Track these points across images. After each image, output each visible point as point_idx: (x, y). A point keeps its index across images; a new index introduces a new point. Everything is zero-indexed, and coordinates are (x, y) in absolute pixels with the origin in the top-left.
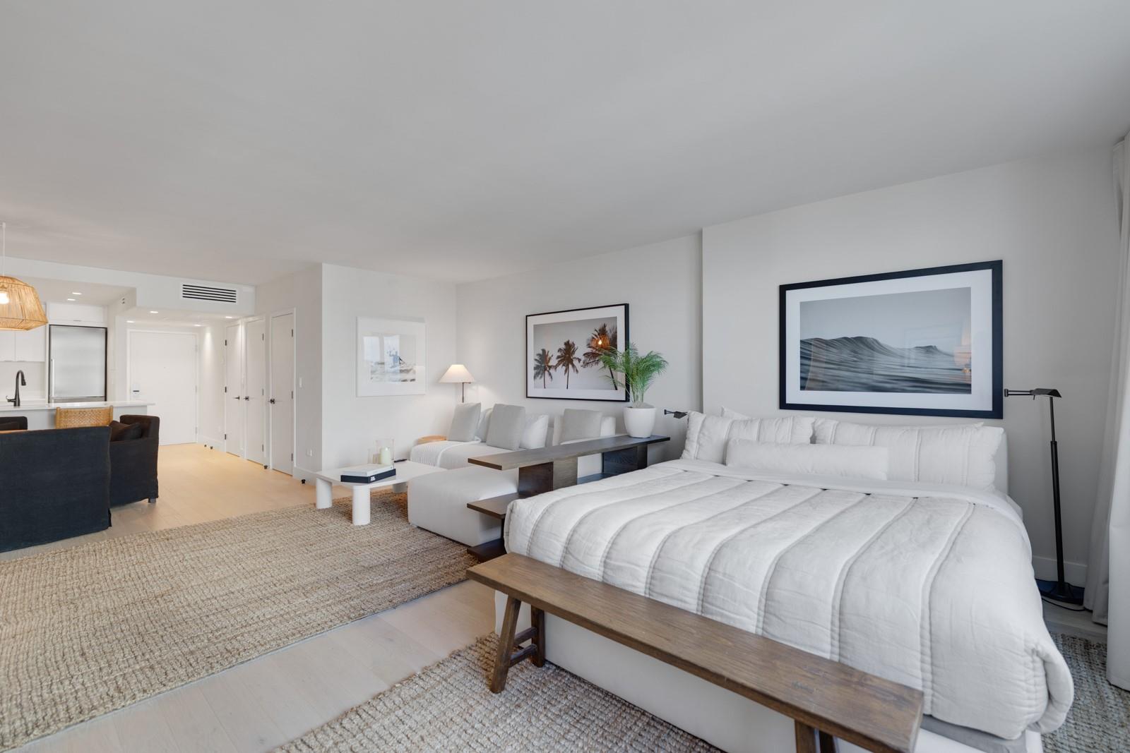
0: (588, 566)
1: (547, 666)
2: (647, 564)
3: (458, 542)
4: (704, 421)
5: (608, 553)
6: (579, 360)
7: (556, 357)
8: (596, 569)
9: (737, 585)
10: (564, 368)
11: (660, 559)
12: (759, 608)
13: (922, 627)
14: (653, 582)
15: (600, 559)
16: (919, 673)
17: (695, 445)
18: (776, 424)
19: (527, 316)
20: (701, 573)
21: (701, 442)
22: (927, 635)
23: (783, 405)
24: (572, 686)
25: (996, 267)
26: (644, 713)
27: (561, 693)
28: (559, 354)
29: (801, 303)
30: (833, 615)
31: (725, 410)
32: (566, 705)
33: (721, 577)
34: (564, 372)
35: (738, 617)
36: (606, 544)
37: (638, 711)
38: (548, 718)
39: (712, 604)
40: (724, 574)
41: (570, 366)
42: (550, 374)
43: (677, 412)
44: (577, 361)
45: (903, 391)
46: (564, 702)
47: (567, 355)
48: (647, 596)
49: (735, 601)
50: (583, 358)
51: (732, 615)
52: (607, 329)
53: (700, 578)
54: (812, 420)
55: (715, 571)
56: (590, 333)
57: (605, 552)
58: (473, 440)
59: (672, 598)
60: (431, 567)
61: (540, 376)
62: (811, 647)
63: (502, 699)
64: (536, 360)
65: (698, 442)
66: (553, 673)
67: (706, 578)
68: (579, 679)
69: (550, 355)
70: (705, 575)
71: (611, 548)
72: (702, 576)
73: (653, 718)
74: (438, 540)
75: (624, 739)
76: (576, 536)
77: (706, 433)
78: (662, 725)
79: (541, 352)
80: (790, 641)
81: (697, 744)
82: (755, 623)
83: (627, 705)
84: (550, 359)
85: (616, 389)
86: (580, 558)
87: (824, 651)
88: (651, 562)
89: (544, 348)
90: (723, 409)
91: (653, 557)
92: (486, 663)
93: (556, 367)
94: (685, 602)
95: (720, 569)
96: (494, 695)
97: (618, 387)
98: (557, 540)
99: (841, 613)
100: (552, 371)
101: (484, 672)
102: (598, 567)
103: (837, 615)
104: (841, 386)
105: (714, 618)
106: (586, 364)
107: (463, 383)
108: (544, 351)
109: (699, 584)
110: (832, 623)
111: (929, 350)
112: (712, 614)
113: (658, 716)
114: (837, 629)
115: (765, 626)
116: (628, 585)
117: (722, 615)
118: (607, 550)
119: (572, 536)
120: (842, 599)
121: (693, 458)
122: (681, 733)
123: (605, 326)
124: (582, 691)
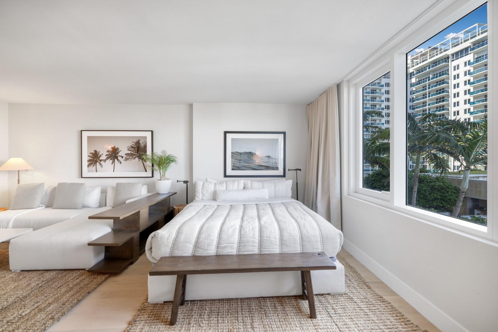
0: (210, 250)
1: (186, 303)
2: (237, 242)
3: (70, 270)
4: (203, 184)
5: (218, 242)
6: (122, 157)
7: (105, 155)
8: (213, 251)
9: (272, 239)
10: (111, 161)
11: (242, 239)
12: (279, 245)
13: (320, 235)
14: (241, 248)
15: (215, 246)
16: (320, 248)
17: (201, 194)
18: (232, 183)
19: (81, 131)
20: (258, 239)
21: (203, 193)
22: (321, 237)
23: (225, 176)
24: (204, 305)
25: (284, 133)
26: (237, 299)
27: (202, 309)
28: (108, 153)
29: (232, 139)
30: (300, 240)
31: (208, 179)
32: (208, 312)
33: (266, 238)
34: (111, 164)
35: (273, 250)
36: (216, 239)
37: (235, 300)
38: (206, 321)
39: (265, 248)
40: (267, 237)
41: (116, 160)
42: (101, 164)
43: (184, 181)
44: (121, 157)
45: (262, 170)
46: (206, 312)
47: (114, 154)
48: (238, 254)
49: (272, 245)
50: (125, 156)
51: (272, 250)
52: (141, 142)
53: (258, 241)
54: (243, 181)
55: (263, 237)
56: (130, 143)
57: (216, 242)
58: (39, 207)
59: (249, 251)
60: (63, 290)
61: (92, 165)
62: (296, 251)
63: (179, 326)
64: (89, 156)
65: (202, 193)
66: (191, 304)
67: (260, 240)
68: (204, 300)
69: (100, 154)
70: (260, 239)
71: (219, 240)
72: (259, 240)
73: (241, 299)
74: (52, 274)
75: (239, 311)
76: (200, 240)
77: (205, 189)
78: (245, 300)
79: (93, 152)
80: (289, 252)
81: (260, 299)
82: (278, 250)
83: (229, 300)
84: (100, 156)
85: (146, 171)
86: (205, 248)
87: (298, 251)
88: (238, 241)
89: (96, 150)
90: (206, 179)
91: (238, 239)
92: (155, 317)
93: (105, 161)
94: (254, 251)
95: (265, 236)
96: (173, 326)
97: (147, 171)
98: (190, 244)
99: (302, 238)
100: (102, 163)
101: (158, 321)
102: (214, 250)
103: (301, 239)
104: (245, 169)
105: (266, 253)
106: (126, 159)
107: (19, 171)
108: (96, 151)
109: (258, 243)
110: (300, 242)
111: (269, 157)
112: (265, 252)
113: (243, 297)
114: (301, 243)
115: (282, 250)
116: (230, 252)
117: (269, 251)
118: (218, 241)
119: (197, 240)
120: (301, 234)
121: (200, 200)
122: (253, 299)
123: (139, 140)
124: (209, 304)
